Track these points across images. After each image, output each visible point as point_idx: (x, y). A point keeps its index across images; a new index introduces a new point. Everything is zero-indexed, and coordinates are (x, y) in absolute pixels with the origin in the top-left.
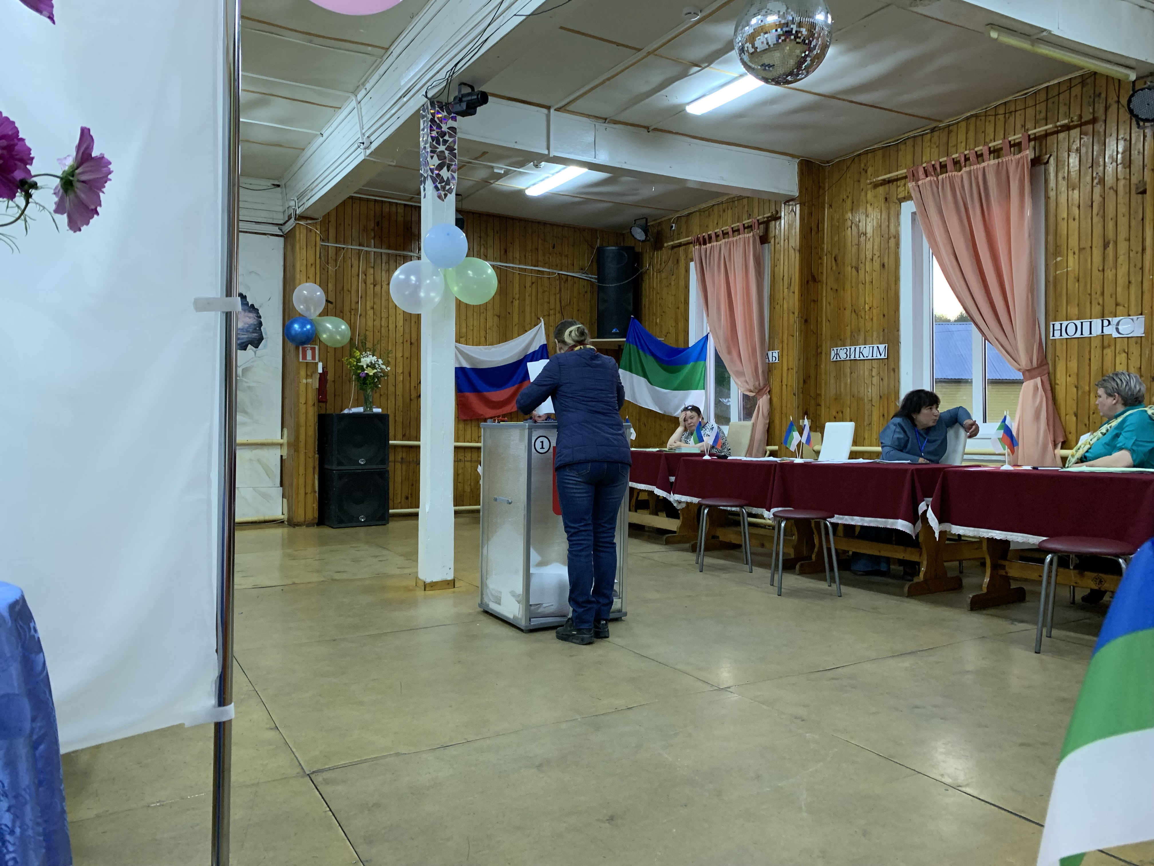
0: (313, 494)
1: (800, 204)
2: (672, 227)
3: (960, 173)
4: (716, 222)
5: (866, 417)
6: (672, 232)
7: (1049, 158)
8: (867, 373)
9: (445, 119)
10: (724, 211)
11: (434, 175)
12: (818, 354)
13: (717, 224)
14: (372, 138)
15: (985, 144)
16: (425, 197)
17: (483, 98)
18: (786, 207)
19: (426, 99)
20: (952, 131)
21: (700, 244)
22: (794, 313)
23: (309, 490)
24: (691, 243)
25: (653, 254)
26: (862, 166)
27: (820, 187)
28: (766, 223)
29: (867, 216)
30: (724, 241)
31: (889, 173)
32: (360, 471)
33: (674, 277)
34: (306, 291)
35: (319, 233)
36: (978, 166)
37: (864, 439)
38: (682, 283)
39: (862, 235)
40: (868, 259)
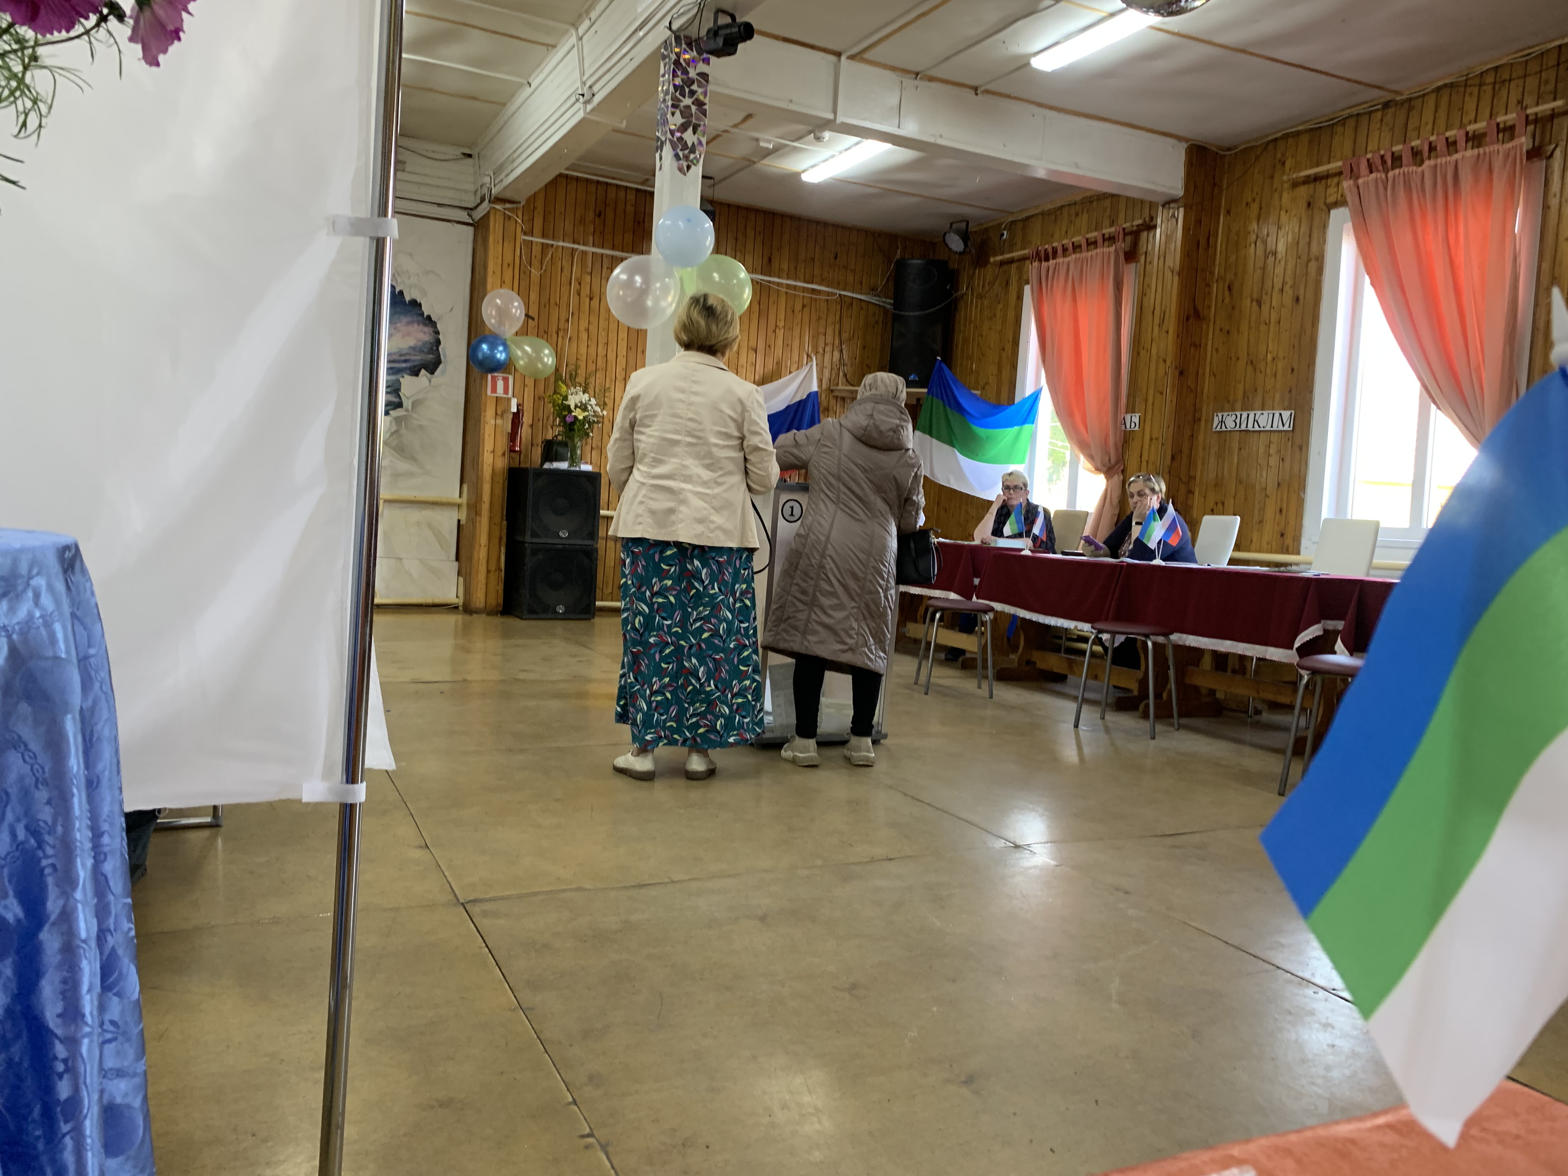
0: (497, 573)
1: (1185, 207)
2: (1003, 235)
3: (1420, 169)
4: (1064, 229)
5: (1256, 513)
6: (1002, 243)
7: (1554, 149)
8: (1262, 450)
9: (693, 61)
10: (1077, 215)
11: (675, 139)
12: (1196, 420)
13: (1066, 232)
14: (595, 89)
15: (1462, 126)
16: (661, 168)
17: (747, 32)
18: (1165, 211)
19: (669, 33)
20: (1413, 107)
21: (1040, 261)
22: (1165, 361)
23: (493, 567)
24: (1029, 258)
25: (974, 274)
26: (1279, 155)
27: (1215, 184)
28: (1135, 234)
29: (1279, 228)
30: (1074, 256)
31: (1317, 165)
32: (560, 546)
33: (1000, 306)
34: (500, 300)
35: (520, 221)
36: (1448, 158)
37: (1251, 541)
38: (1011, 315)
39: (1270, 255)
40: (1276, 289)
